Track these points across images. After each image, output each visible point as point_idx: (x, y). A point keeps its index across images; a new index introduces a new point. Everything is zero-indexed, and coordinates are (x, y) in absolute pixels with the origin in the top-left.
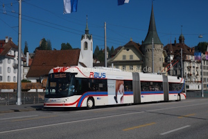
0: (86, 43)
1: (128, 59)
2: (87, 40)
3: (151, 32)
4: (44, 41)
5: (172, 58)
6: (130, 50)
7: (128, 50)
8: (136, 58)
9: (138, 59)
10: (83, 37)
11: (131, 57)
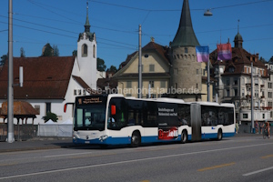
0: (85, 47)
1: (146, 70)
2: (87, 41)
3: (183, 28)
4: (48, 46)
5: (222, 70)
6: (150, 57)
7: (146, 56)
8: (159, 69)
9: (163, 71)
10: (80, 37)
11: (152, 67)
